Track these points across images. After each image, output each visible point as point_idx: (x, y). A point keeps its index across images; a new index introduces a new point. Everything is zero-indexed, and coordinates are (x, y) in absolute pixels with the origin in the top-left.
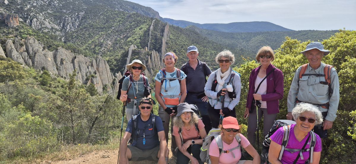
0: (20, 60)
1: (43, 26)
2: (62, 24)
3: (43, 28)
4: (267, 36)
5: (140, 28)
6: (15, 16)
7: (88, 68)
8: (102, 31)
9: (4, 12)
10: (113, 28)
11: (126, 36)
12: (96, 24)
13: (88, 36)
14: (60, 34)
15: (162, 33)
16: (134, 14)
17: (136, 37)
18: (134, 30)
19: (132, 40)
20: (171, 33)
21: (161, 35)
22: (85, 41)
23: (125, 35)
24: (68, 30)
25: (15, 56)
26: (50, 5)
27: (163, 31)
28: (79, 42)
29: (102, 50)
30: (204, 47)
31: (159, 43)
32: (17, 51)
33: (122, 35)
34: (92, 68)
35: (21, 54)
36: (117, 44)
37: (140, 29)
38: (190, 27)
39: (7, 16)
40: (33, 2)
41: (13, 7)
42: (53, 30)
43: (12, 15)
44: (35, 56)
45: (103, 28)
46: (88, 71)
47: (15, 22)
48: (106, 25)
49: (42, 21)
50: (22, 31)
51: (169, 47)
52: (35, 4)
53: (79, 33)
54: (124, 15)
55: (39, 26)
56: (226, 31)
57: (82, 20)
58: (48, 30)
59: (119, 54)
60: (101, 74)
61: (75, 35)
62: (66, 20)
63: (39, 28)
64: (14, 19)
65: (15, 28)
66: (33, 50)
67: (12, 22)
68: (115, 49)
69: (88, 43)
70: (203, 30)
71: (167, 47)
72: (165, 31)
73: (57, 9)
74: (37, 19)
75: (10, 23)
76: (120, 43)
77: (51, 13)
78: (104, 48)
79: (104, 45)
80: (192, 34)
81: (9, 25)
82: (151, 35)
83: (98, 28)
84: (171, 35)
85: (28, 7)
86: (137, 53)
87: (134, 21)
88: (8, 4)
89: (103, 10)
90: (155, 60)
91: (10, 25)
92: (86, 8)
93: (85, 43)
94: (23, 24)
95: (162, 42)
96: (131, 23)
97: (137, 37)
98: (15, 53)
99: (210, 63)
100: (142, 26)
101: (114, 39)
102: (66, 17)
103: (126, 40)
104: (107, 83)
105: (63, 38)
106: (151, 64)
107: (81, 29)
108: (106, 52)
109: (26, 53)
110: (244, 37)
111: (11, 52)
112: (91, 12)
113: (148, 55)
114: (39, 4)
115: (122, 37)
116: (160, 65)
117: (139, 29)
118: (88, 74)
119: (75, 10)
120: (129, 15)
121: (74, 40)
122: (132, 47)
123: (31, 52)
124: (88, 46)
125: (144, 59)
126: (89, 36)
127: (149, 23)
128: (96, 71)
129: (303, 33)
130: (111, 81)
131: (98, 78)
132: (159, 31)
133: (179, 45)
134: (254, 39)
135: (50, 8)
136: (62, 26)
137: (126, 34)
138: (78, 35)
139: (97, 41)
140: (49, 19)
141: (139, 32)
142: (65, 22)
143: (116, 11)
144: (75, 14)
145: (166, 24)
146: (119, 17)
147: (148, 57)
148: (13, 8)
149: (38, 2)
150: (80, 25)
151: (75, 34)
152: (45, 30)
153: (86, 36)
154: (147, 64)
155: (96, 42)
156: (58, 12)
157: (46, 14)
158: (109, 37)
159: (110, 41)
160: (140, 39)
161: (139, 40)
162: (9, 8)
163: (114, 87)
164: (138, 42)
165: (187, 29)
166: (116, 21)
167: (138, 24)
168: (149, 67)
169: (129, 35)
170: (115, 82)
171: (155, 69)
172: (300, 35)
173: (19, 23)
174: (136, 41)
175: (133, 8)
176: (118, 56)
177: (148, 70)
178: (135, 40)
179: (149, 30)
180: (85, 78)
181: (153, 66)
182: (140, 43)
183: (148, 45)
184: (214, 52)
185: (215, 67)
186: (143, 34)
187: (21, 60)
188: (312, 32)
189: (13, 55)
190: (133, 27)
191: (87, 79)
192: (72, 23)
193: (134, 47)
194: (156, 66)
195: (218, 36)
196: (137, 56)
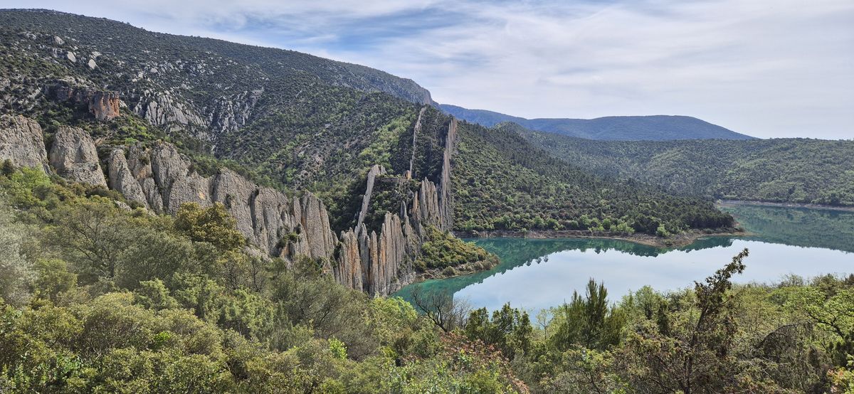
0: (139, 196)
1: (169, 118)
2: (212, 114)
3: (170, 123)
4: (691, 151)
5: (389, 125)
6: (111, 95)
7: (283, 217)
8: (302, 133)
9: (88, 85)
10: (327, 126)
11: (356, 144)
12: (288, 116)
13: (270, 143)
14: (207, 138)
15: (443, 138)
16: (377, 94)
17: (380, 148)
18: (376, 130)
19: (372, 153)
20: (463, 140)
21: (439, 144)
22: (263, 154)
23: (353, 143)
24: (224, 128)
25: (129, 187)
26: (188, 72)
27: (443, 134)
28: (249, 157)
29: (302, 177)
30: (541, 174)
31: (435, 162)
32: (133, 176)
33: (348, 143)
34: (291, 217)
35: (141, 181)
36: (336, 162)
37: (390, 129)
38: (505, 127)
39: (93, 95)
40: (151, 66)
41: (107, 75)
42: (191, 129)
43: (105, 93)
44: (170, 187)
45: (304, 126)
46: (282, 225)
47: (111, 110)
48: (310, 118)
49: (169, 108)
50: (125, 128)
51: (458, 173)
52: (154, 70)
53: (249, 136)
54: (353, 96)
55: (161, 118)
56: (590, 137)
57: (257, 106)
58: (181, 129)
59: (343, 186)
60: (310, 232)
61: (239, 141)
62: (221, 105)
63: (160, 122)
64: (109, 103)
65: (110, 122)
66: (167, 174)
67: (103, 108)
68: (331, 173)
69: (270, 159)
70: (534, 133)
71: (453, 171)
72: (449, 134)
73: (201, 81)
74: (158, 102)
75: (100, 111)
76: (343, 160)
77: (188, 91)
78: (306, 172)
79: (306, 165)
80: (510, 143)
81: (97, 116)
82: (418, 143)
83: (294, 125)
84: (462, 144)
85: (141, 75)
86: (386, 183)
87: (375, 111)
88: (96, 68)
89: (305, 84)
90: (427, 203)
91: (100, 114)
92: (267, 79)
93: (263, 160)
94: (128, 114)
95: (442, 161)
96: (370, 115)
97: (383, 147)
98: (128, 181)
99: (556, 212)
100: (394, 122)
101: (328, 152)
102: (222, 99)
103: (357, 154)
104: (323, 256)
105: (214, 147)
106: (419, 210)
107: (254, 128)
108: (310, 180)
109: (153, 180)
110: (634, 152)
111: (120, 176)
112: (279, 90)
113: (411, 189)
114: (163, 69)
115: (347, 146)
116: (437, 215)
117: (387, 129)
118: (283, 232)
119: (243, 85)
120: (365, 96)
121: (238, 151)
122: (376, 171)
123: (163, 178)
124: (270, 167)
125: (403, 198)
126: (273, 143)
127: (411, 115)
128: (299, 225)
129: (783, 146)
130: (332, 251)
131: (304, 243)
132: (435, 134)
133: (482, 168)
134: (659, 157)
135: (187, 79)
136: (211, 119)
137: (357, 140)
138: (248, 141)
139: (289, 155)
140: (184, 103)
141: (388, 135)
142: (219, 110)
143: (336, 87)
144: (243, 93)
145: (451, 118)
146: (341, 102)
147: (411, 194)
148: (107, 78)
149: (161, 65)
150: (252, 118)
151: (240, 139)
152: (174, 127)
153: (266, 143)
154: (410, 212)
155: (288, 158)
156: (204, 88)
157: (178, 92)
158: (318, 147)
159: (320, 156)
160: (390, 151)
161: (388, 154)
162: (98, 77)
163: (339, 265)
164: (386, 158)
165: (498, 131)
166: (333, 109)
167: (385, 116)
168: (414, 217)
169: (364, 141)
170: (341, 253)
171: (428, 224)
172: (774, 149)
173: (120, 112)
174: (381, 157)
175: (373, 81)
176: (340, 190)
177: (413, 226)
178: (380, 153)
179: (412, 130)
180: (276, 241)
181: (423, 215)
182: (391, 160)
183: (409, 165)
184: (566, 187)
185: (569, 221)
186: (398, 140)
187: (141, 198)
188: (805, 144)
189: (123, 183)
190: (372, 123)
191: (280, 245)
192: (234, 113)
193: (380, 170)
194: (429, 215)
195: (571, 148)
196: (387, 192)
